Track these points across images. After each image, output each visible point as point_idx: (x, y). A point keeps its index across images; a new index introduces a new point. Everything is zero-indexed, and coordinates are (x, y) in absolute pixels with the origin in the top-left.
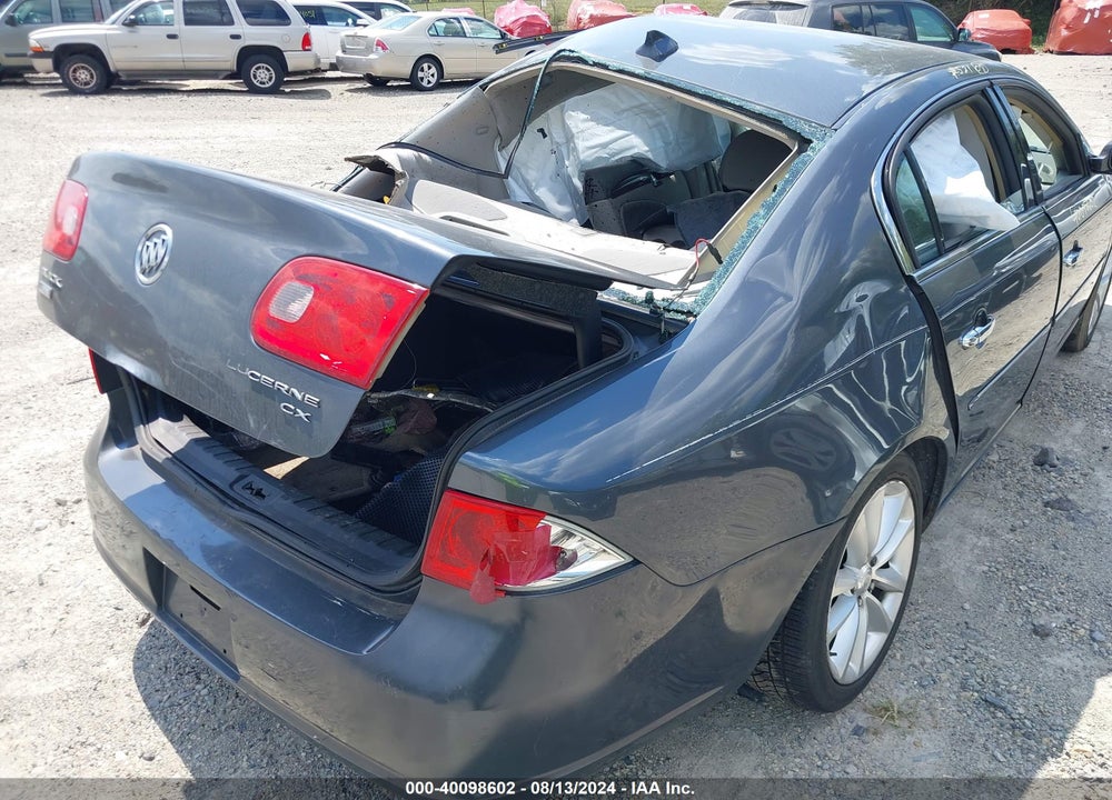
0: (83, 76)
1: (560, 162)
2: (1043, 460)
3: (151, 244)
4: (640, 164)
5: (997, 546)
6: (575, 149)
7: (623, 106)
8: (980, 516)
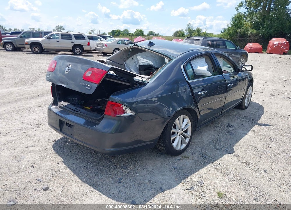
0: (36, 50)
1: (136, 64)
2: (228, 125)
3: (68, 68)
4: (151, 66)
5: (214, 138)
6: (139, 62)
7: (148, 55)
8: (213, 133)
